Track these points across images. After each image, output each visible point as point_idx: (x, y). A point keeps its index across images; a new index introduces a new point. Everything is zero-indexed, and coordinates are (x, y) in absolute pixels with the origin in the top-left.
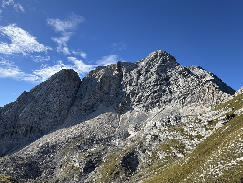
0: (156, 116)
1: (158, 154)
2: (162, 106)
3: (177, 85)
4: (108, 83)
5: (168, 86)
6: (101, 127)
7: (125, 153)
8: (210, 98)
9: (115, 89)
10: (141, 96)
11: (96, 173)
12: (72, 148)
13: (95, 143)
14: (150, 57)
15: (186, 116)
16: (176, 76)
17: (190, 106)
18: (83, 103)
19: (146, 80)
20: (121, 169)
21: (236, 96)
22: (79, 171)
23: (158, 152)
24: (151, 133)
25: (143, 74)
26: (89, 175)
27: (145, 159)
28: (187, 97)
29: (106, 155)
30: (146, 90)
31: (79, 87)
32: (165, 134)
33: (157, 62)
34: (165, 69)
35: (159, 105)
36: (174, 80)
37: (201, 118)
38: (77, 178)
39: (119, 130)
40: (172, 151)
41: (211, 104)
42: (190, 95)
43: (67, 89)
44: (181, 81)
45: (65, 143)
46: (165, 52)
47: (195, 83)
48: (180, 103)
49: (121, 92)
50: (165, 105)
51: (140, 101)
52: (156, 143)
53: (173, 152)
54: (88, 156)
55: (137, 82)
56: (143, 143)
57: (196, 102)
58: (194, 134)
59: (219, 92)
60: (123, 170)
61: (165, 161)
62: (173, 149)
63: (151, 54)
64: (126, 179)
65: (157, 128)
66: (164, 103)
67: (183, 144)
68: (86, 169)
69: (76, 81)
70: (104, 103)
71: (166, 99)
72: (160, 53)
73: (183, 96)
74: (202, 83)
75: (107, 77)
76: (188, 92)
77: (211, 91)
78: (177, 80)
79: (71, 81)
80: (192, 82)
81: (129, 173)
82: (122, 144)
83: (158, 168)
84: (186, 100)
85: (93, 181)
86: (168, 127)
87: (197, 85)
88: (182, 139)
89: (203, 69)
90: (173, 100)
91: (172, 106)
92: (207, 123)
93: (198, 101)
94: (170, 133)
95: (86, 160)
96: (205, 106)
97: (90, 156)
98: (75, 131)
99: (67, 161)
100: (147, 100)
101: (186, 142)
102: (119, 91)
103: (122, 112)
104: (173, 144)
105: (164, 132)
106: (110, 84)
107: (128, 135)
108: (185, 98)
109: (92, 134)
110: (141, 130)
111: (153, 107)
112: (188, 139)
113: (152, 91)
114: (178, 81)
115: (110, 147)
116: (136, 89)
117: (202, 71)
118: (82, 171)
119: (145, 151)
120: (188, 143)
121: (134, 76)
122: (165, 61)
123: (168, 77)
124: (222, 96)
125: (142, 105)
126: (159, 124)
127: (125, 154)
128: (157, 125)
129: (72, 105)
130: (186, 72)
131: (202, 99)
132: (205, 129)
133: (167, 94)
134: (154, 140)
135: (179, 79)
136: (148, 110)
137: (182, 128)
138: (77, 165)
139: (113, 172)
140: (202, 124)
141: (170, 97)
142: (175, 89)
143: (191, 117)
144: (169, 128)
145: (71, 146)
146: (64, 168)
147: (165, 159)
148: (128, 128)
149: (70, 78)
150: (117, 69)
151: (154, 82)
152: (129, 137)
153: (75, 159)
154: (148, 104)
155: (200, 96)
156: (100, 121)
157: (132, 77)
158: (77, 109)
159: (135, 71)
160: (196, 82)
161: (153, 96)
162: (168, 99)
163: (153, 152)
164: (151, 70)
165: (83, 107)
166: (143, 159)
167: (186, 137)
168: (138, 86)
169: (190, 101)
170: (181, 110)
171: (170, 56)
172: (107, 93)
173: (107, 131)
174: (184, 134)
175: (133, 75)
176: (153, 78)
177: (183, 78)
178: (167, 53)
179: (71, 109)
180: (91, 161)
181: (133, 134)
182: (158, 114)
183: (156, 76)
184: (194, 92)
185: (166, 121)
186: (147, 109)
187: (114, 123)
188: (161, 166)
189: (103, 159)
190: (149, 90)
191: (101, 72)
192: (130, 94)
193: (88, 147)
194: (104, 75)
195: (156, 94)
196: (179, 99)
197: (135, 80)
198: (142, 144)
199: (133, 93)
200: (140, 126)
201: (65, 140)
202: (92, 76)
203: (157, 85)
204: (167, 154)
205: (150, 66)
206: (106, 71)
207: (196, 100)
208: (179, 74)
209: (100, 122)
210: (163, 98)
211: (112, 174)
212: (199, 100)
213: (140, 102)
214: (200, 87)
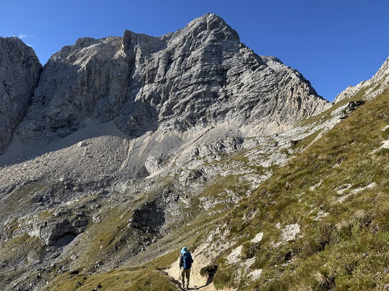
0: (198, 139)
1: (202, 202)
2: (211, 122)
3: (239, 84)
4: (104, 75)
5: (222, 87)
6: (89, 161)
7: (139, 204)
8: (293, 107)
9: (119, 88)
10: (173, 104)
11: (77, 245)
12: (22, 202)
13: (77, 190)
14: (191, 27)
15: (252, 138)
16: (238, 68)
17: (259, 122)
18: (49, 114)
19: (183, 72)
20: (130, 233)
21: (336, 103)
22: (40, 245)
23: (201, 199)
24: (190, 168)
25: (176, 59)
26: (62, 249)
27: (178, 211)
28: (255, 106)
29: (101, 210)
30: (182, 93)
31: (38, 80)
32: (215, 168)
33: (203, 38)
34: (219, 54)
35: (205, 121)
36: (235, 75)
37: (278, 140)
38: (34, 257)
39: (127, 165)
40: (227, 194)
41: (293, 117)
42: (260, 102)
43: (9, 83)
44: (247, 78)
45: (8, 193)
46: (220, 19)
47: (270, 81)
48: (242, 116)
49: (131, 94)
50: (216, 121)
51: (169, 112)
52: (198, 184)
53: (228, 196)
54: (60, 215)
55: (165, 75)
56: (175, 186)
57: (270, 115)
58: (266, 164)
59: (309, 96)
60: (135, 233)
61: (214, 212)
62: (228, 192)
63: (192, 22)
64: (140, 250)
65: (200, 159)
66: (215, 116)
67: (246, 182)
68: (56, 240)
69: (30, 66)
70: (96, 115)
71: (218, 109)
72: (211, 21)
73: (248, 105)
74: (281, 82)
75: (101, 61)
76: (257, 97)
77: (297, 96)
78: (239, 74)
79: (19, 65)
80: (264, 79)
81: (146, 238)
82: (133, 189)
83: (201, 225)
84: (252, 112)
85: (72, 260)
86: (220, 156)
87: (274, 85)
88: (245, 174)
89: (282, 63)
90: (230, 112)
91: (227, 123)
92: (290, 145)
93: (273, 114)
94: (223, 166)
95: (55, 223)
96: (283, 121)
97: (65, 213)
98: (31, 168)
99: (11, 228)
100: (183, 110)
101: (252, 178)
102: (129, 92)
103: (133, 133)
104: (228, 184)
105: (213, 165)
106: (108, 77)
107: (146, 173)
108: (251, 108)
109: (69, 173)
110: (171, 164)
111: (194, 124)
112: (256, 173)
113: (193, 93)
114: (240, 77)
115: (107, 195)
116: (161, 89)
117: (281, 66)
118: (47, 244)
119: (178, 198)
120: (256, 180)
121: (158, 63)
122: (219, 36)
123: (224, 68)
124: (313, 104)
125: (172, 121)
126: (203, 151)
127: (138, 206)
128: (200, 154)
129: (23, 118)
130: (255, 60)
131: (280, 110)
132: (286, 155)
133: (219, 100)
134: (195, 178)
135: (242, 73)
136: (184, 130)
137: (246, 156)
138: (35, 233)
139: (114, 239)
140: (282, 148)
141: (225, 106)
142: (235, 91)
143: (260, 138)
144: (222, 157)
145: (22, 199)
146: (6, 241)
147: (215, 210)
148: (146, 160)
149: (16, 59)
150: (123, 46)
151: (198, 77)
152: (148, 177)
153: (29, 222)
154: (184, 118)
155: (276, 105)
156: (87, 149)
157: (155, 66)
158: (35, 127)
159: (161, 53)
160: (273, 79)
161: (194, 104)
162: (222, 110)
163: (192, 199)
164: (193, 53)
165: (48, 120)
166: (172, 212)
167: (252, 171)
168: (167, 83)
169: (259, 112)
170: (243, 130)
171: (229, 29)
172: (103, 96)
173: (102, 168)
174: (248, 166)
175: (156, 60)
176: (196, 69)
177: (251, 72)
178: (224, 22)
179: (19, 126)
180: (66, 223)
181: (155, 172)
182: (202, 136)
183: (202, 66)
184: (267, 97)
185: (217, 145)
186: (183, 127)
187: (117, 153)
188: (206, 221)
189: (94, 218)
190: (186, 92)
191: (87, 50)
192: (149, 98)
193: (60, 199)
194: (95, 57)
195: (200, 101)
196: (241, 109)
197: (160, 71)
198: (173, 186)
199: (156, 97)
200: (169, 157)
201: (7, 188)
202: (68, 58)
203: (203, 83)
204: (219, 200)
205: (191, 44)
206: (99, 49)
207: (269, 112)
208: (243, 63)
209: (88, 151)
210: (213, 108)
211: (110, 243)
212: (274, 111)
213: (169, 114)
214: (278, 89)
